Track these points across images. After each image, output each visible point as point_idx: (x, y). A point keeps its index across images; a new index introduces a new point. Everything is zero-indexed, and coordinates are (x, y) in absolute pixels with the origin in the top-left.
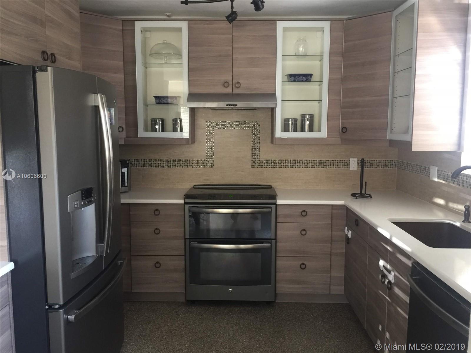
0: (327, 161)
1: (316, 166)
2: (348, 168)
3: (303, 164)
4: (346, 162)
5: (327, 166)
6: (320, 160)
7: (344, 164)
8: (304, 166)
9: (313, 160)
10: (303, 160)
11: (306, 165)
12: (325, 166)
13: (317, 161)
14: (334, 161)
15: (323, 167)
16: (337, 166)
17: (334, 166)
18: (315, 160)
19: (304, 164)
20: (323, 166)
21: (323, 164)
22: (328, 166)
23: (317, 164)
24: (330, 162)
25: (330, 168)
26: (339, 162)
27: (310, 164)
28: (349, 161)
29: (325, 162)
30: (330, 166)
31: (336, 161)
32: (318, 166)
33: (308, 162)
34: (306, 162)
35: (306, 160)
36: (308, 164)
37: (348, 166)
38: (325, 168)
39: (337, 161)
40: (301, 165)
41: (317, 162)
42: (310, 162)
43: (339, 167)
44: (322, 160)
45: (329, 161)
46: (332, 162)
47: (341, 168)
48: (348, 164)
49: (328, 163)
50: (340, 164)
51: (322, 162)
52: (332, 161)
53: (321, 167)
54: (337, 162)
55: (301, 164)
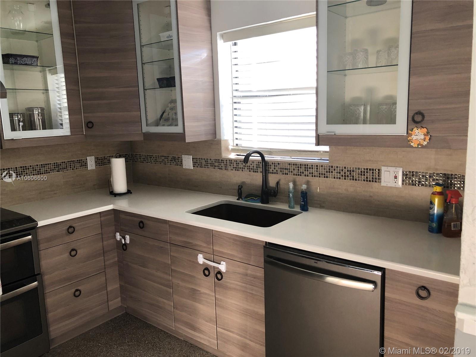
0: (62, 162)
1: (51, 170)
2: (86, 167)
3: (33, 170)
4: (83, 162)
5: (63, 169)
6: (54, 163)
7: (82, 164)
8: (36, 172)
9: (46, 164)
10: (33, 166)
11: (38, 172)
12: (61, 169)
13: (50, 164)
14: (70, 161)
15: (59, 171)
16: (74, 167)
17: (71, 168)
18: (48, 164)
19: (36, 170)
20: (59, 169)
21: (59, 167)
22: (65, 168)
23: (51, 168)
24: (66, 164)
25: (67, 170)
26: (76, 163)
27: (42, 169)
28: (86, 160)
29: (60, 165)
30: (67, 168)
31: (72, 161)
32: (53, 170)
33: (40, 167)
34: (38, 168)
35: (37, 165)
36: (40, 169)
37: (86, 166)
38: (61, 171)
39: (74, 161)
40: (31, 173)
41: (50, 166)
42: (42, 167)
43: (77, 169)
44: (56, 163)
45: (64, 162)
46: (68, 164)
47: (78, 169)
48: (85, 163)
49: (64, 166)
50: (78, 165)
51: (57, 165)
52: (68, 162)
53: (57, 171)
54: (74, 163)
55: (31, 171)
